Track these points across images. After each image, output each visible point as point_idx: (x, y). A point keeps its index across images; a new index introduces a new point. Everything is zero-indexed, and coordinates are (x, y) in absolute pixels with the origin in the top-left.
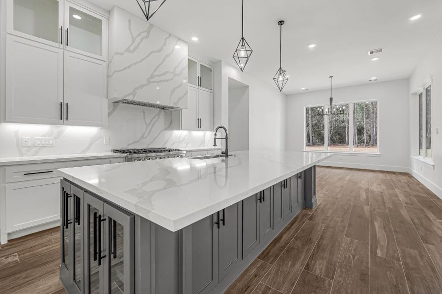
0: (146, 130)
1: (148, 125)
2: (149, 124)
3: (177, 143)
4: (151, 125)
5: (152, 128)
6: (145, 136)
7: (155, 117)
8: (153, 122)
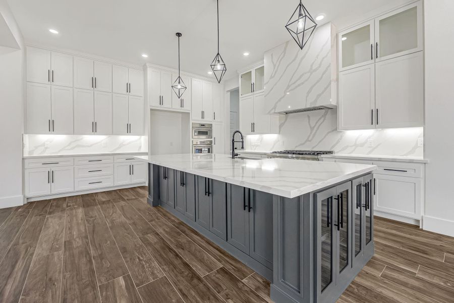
0: (311, 133)
1: (312, 129)
2: (314, 127)
3: (351, 146)
4: (315, 129)
5: (316, 131)
6: (310, 139)
7: (320, 119)
8: (318, 125)
